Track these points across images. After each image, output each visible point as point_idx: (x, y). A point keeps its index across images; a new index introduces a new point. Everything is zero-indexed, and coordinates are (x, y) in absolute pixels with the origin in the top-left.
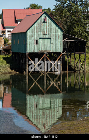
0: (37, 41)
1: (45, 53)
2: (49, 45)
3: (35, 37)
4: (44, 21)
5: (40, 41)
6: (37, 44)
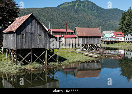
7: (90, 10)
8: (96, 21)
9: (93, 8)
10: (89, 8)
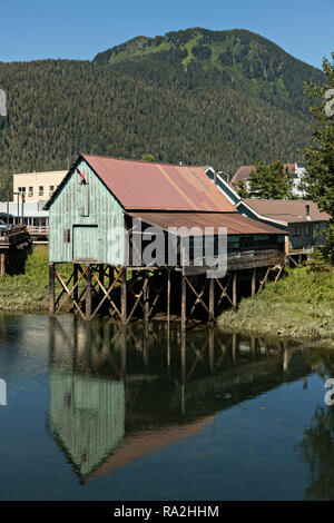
7: (257, 76)
8: (287, 130)
9: (268, 67)
10: (251, 69)
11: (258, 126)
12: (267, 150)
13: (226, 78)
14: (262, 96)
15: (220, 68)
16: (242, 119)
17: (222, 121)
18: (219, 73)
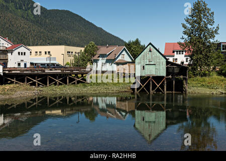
0: (144, 66)
1: (151, 76)
2: (154, 70)
3: (143, 63)
4: (150, 51)
5: (146, 67)
6: (144, 69)
11: (22, 29)
12: (26, 38)
13: (7, 8)
14: (22, 17)
15: (5, 4)
16: (15, 25)
17: (7, 26)
18: (4, 6)
